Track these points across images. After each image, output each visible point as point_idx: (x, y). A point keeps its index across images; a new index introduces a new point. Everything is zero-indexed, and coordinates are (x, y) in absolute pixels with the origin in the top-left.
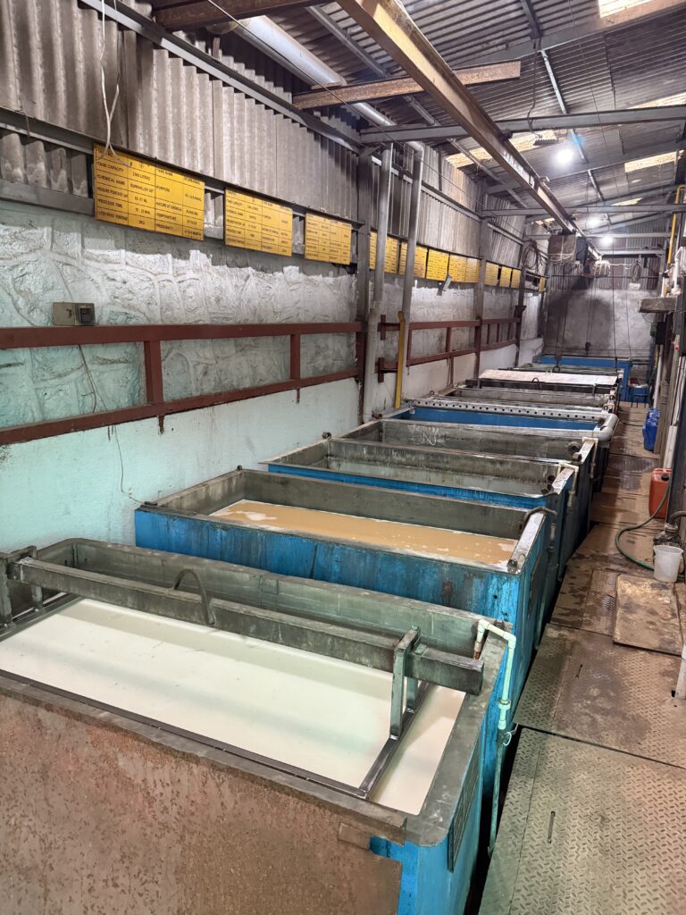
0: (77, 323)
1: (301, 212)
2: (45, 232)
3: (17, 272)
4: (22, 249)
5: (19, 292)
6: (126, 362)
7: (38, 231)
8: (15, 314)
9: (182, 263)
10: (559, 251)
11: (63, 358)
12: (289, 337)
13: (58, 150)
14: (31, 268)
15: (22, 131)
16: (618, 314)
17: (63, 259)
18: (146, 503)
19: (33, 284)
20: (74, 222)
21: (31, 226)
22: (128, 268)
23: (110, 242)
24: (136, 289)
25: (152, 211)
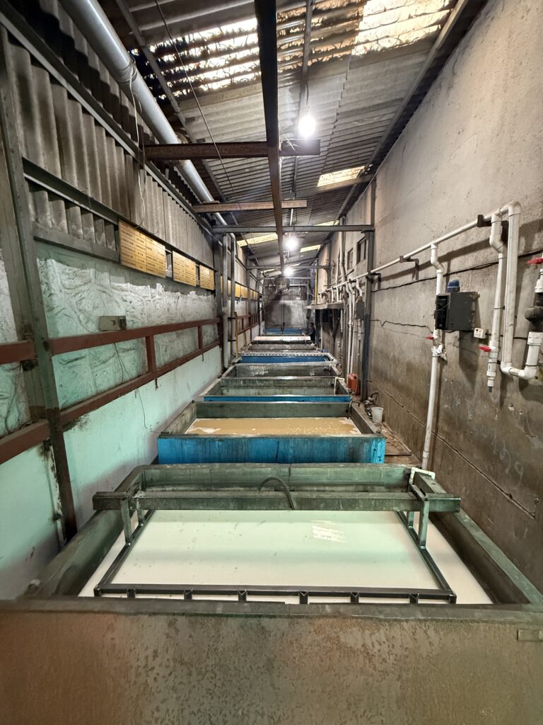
0: (119, 329)
1: (198, 263)
2: (90, 272)
3: (78, 298)
4: (79, 283)
5: (80, 310)
6: (134, 349)
7: (88, 271)
8: (79, 325)
9: (153, 290)
10: (280, 284)
11: (105, 351)
12: (197, 328)
13: (100, 220)
14: (85, 295)
15: (82, 206)
16: (293, 310)
17: (102, 289)
18: (162, 433)
19: (87, 305)
20: (105, 266)
21: (83, 267)
22: (132, 294)
23: (122, 279)
24: (136, 306)
25: (145, 261)
